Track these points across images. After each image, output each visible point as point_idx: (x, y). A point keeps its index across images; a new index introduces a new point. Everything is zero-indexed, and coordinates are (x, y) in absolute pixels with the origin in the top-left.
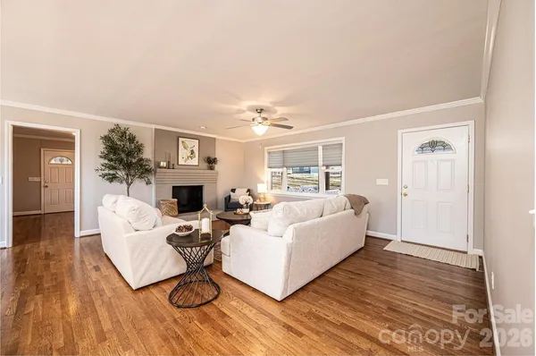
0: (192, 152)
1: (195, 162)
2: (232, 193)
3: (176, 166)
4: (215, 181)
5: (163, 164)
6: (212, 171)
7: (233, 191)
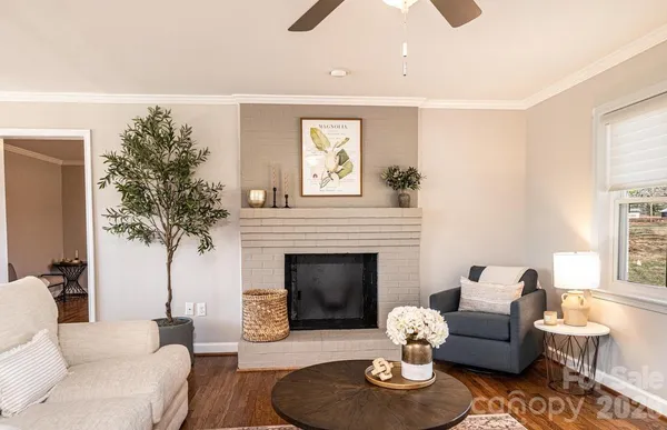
0: (342, 158)
1: (350, 184)
2: (466, 283)
3: (295, 199)
4: (414, 241)
5: (257, 196)
6: (405, 211)
7: (475, 273)
